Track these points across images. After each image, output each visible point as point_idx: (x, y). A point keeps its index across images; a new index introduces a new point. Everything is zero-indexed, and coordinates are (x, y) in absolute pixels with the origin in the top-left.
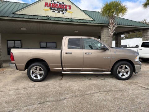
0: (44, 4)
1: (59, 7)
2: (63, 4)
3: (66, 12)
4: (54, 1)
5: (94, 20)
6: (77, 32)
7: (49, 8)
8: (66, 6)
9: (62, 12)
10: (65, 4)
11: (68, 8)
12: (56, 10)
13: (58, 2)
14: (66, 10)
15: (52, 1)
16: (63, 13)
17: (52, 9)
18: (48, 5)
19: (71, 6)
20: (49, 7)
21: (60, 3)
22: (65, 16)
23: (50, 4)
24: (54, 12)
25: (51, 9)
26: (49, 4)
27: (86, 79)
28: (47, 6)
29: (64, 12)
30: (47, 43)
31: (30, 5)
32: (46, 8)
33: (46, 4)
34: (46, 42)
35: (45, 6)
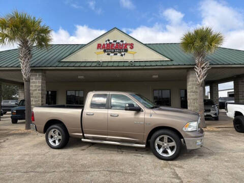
0: (96, 46)
1: (116, 47)
2: (121, 43)
3: (126, 54)
4: (109, 40)
5: (172, 60)
7: (102, 50)
8: (126, 45)
9: (120, 54)
10: (124, 42)
11: (128, 47)
12: (112, 53)
13: (115, 41)
14: (126, 51)
15: (106, 41)
16: (122, 55)
17: (107, 51)
18: (101, 47)
19: (133, 44)
20: (102, 49)
21: (117, 42)
22: (124, 58)
23: (104, 45)
24: (109, 54)
25: (105, 51)
26: (102, 45)
27: (115, 152)
29: (123, 53)
31: (85, 45)
32: (99, 50)
33: (99, 46)
35: (98, 48)
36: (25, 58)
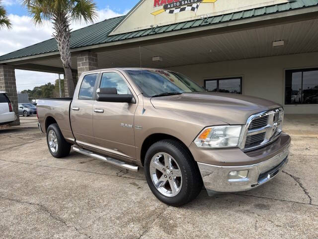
0: (153, 2)
3: (200, 5)
6: (282, 43)
7: (162, 7)
9: (190, 8)
12: (177, 7)
16: (193, 9)
17: (169, 6)
20: (161, 4)
22: (197, 14)
25: (166, 8)
28: (159, 5)
29: (195, 5)
30: (220, 81)
32: (158, 8)
33: (157, 1)
34: (218, 80)
35: (155, 5)
36: (61, 36)
